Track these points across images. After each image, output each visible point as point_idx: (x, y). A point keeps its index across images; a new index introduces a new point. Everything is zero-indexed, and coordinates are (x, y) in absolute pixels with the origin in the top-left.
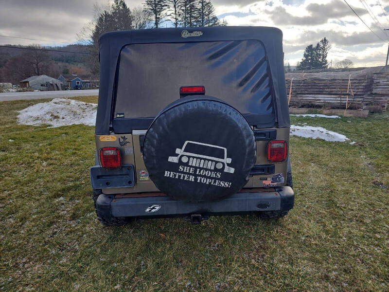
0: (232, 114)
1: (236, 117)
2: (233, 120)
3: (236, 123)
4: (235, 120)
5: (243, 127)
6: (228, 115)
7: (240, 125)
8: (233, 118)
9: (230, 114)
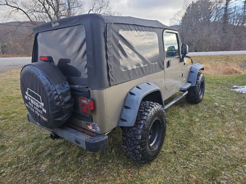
0: (40, 75)
1: (42, 78)
2: (40, 79)
3: (41, 81)
4: (41, 79)
5: (46, 84)
6: (38, 75)
7: (44, 83)
8: (40, 78)
9: (39, 75)
